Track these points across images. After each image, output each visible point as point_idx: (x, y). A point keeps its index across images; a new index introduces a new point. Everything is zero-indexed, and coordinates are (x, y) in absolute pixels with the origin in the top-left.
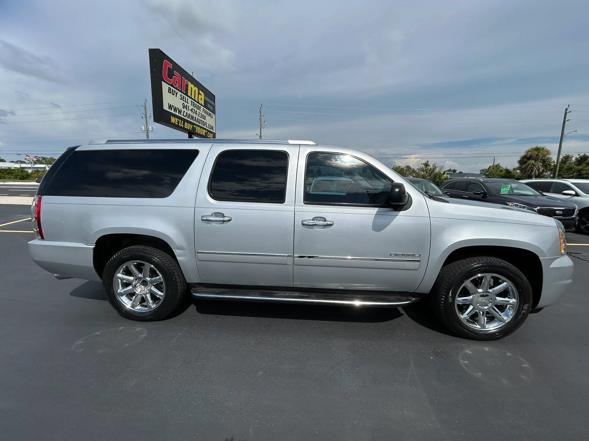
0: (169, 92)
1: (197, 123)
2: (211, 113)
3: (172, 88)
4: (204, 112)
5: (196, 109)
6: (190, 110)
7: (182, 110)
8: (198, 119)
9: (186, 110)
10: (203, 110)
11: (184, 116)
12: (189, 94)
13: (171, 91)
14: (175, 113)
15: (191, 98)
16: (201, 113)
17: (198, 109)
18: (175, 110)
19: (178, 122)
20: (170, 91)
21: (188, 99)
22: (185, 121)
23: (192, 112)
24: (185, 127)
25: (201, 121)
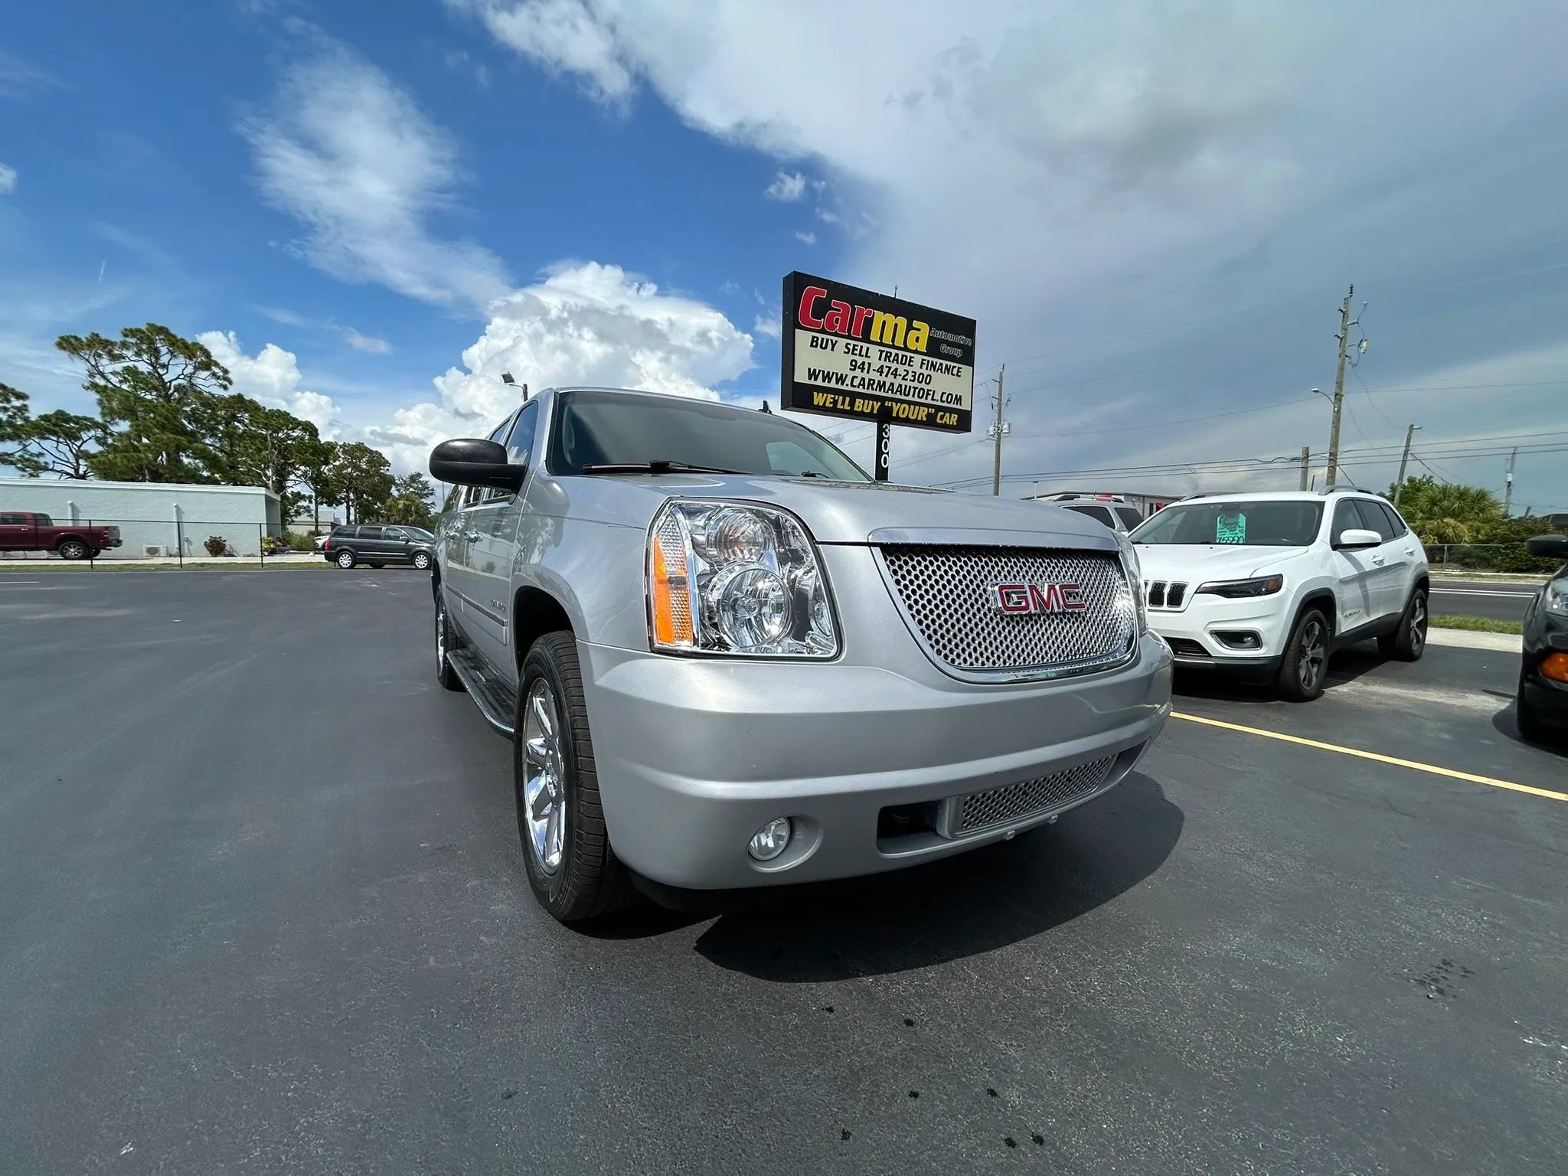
0: (812, 345)
1: (898, 396)
2: (953, 364)
3: (820, 336)
4: (924, 367)
5: (894, 366)
6: (874, 370)
7: (847, 375)
8: (900, 386)
9: (862, 371)
10: (922, 363)
11: (855, 386)
12: (875, 336)
13: (819, 342)
14: (826, 384)
15: (881, 344)
16: (913, 372)
17: (901, 363)
18: (827, 377)
19: (835, 402)
20: (814, 344)
21: (868, 349)
22: (854, 396)
23: (881, 373)
24: (856, 409)
25: (912, 390)
